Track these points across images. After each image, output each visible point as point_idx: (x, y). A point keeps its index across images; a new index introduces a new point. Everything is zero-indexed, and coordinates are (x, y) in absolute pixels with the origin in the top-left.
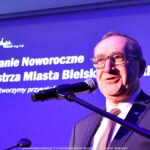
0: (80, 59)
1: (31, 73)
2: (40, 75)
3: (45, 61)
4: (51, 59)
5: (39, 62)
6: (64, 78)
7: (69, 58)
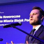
0: (19, 16)
1: (6, 20)
2: (8, 21)
4: (11, 16)
5: (8, 17)
6: (15, 21)
7: (16, 16)
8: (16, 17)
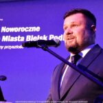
1: (7, 37)
2: (12, 38)
3: (16, 30)
4: (20, 28)
5: (12, 30)
6: (27, 40)
7: (31, 28)
8: (30, 31)
